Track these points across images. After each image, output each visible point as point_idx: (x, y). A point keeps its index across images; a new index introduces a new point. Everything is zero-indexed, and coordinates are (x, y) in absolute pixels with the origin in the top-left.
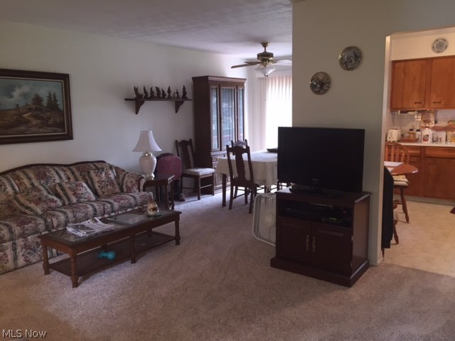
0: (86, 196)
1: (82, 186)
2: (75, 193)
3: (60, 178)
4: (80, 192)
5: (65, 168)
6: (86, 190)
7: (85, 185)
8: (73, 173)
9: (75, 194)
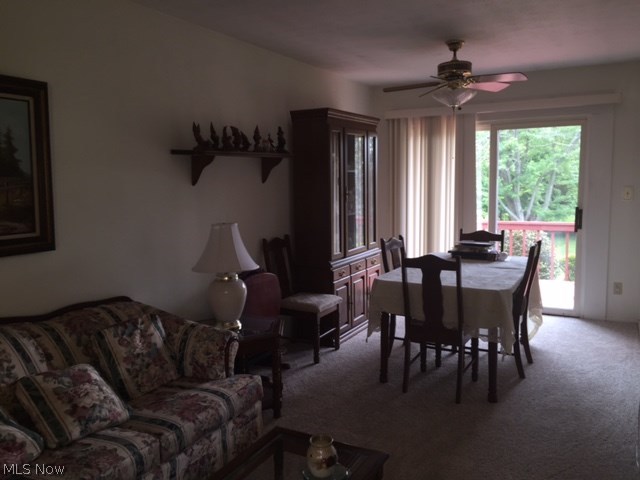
0: (105, 413)
1: (90, 381)
2: (75, 407)
3: (26, 359)
4: (87, 402)
5: (35, 329)
6: (100, 393)
7: (95, 375)
8: (58, 340)
9: (74, 410)
